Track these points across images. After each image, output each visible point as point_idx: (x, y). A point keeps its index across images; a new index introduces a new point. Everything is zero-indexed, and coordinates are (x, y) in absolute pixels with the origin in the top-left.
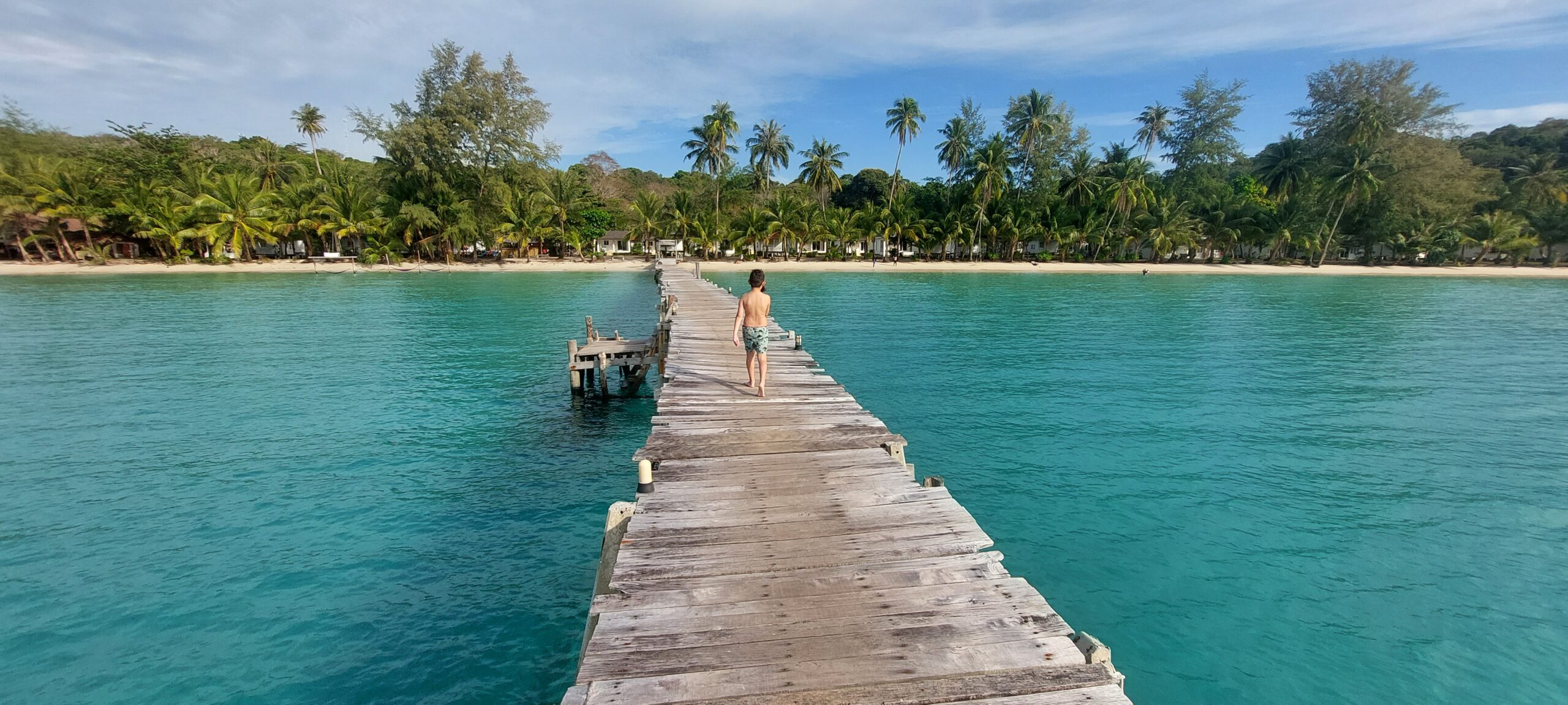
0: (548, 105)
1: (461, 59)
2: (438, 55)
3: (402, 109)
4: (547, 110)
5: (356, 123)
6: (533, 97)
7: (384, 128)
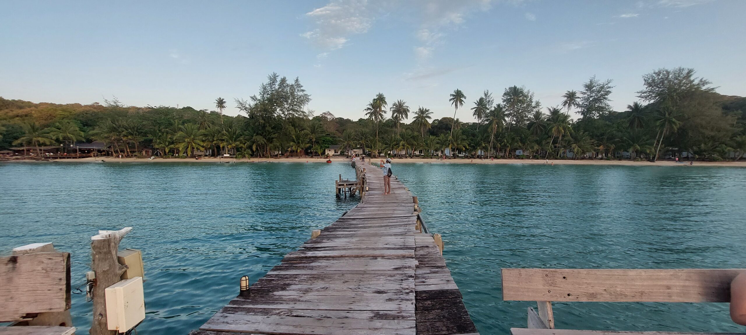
0: (310, 95)
1: (279, 79)
2: (271, 79)
3: (254, 98)
4: (309, 97)
5: (237, 104)
6: (305, 93)
7: (247, 106)
